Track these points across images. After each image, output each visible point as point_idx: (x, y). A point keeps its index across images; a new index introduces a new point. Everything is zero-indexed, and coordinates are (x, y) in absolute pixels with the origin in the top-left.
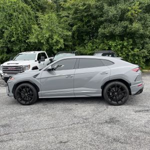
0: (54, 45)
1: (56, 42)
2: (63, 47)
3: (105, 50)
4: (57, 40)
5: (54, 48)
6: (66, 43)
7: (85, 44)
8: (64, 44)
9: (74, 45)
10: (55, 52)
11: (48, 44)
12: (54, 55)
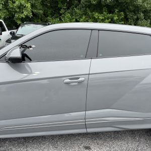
0: (16, 12)
1: (19, 8)
2: (31, 15)
4: (21, 4)
5: (16, 15)
6: (34, 11)
7: (61, 15)
8: (32, 12)
9: (45, 15)
10: (19, 22)
11: (7, 9)
12: (17, 27)
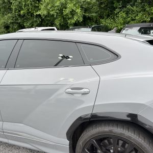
3: (145, 22)
4: (73, 10)
6: (87, 15)
